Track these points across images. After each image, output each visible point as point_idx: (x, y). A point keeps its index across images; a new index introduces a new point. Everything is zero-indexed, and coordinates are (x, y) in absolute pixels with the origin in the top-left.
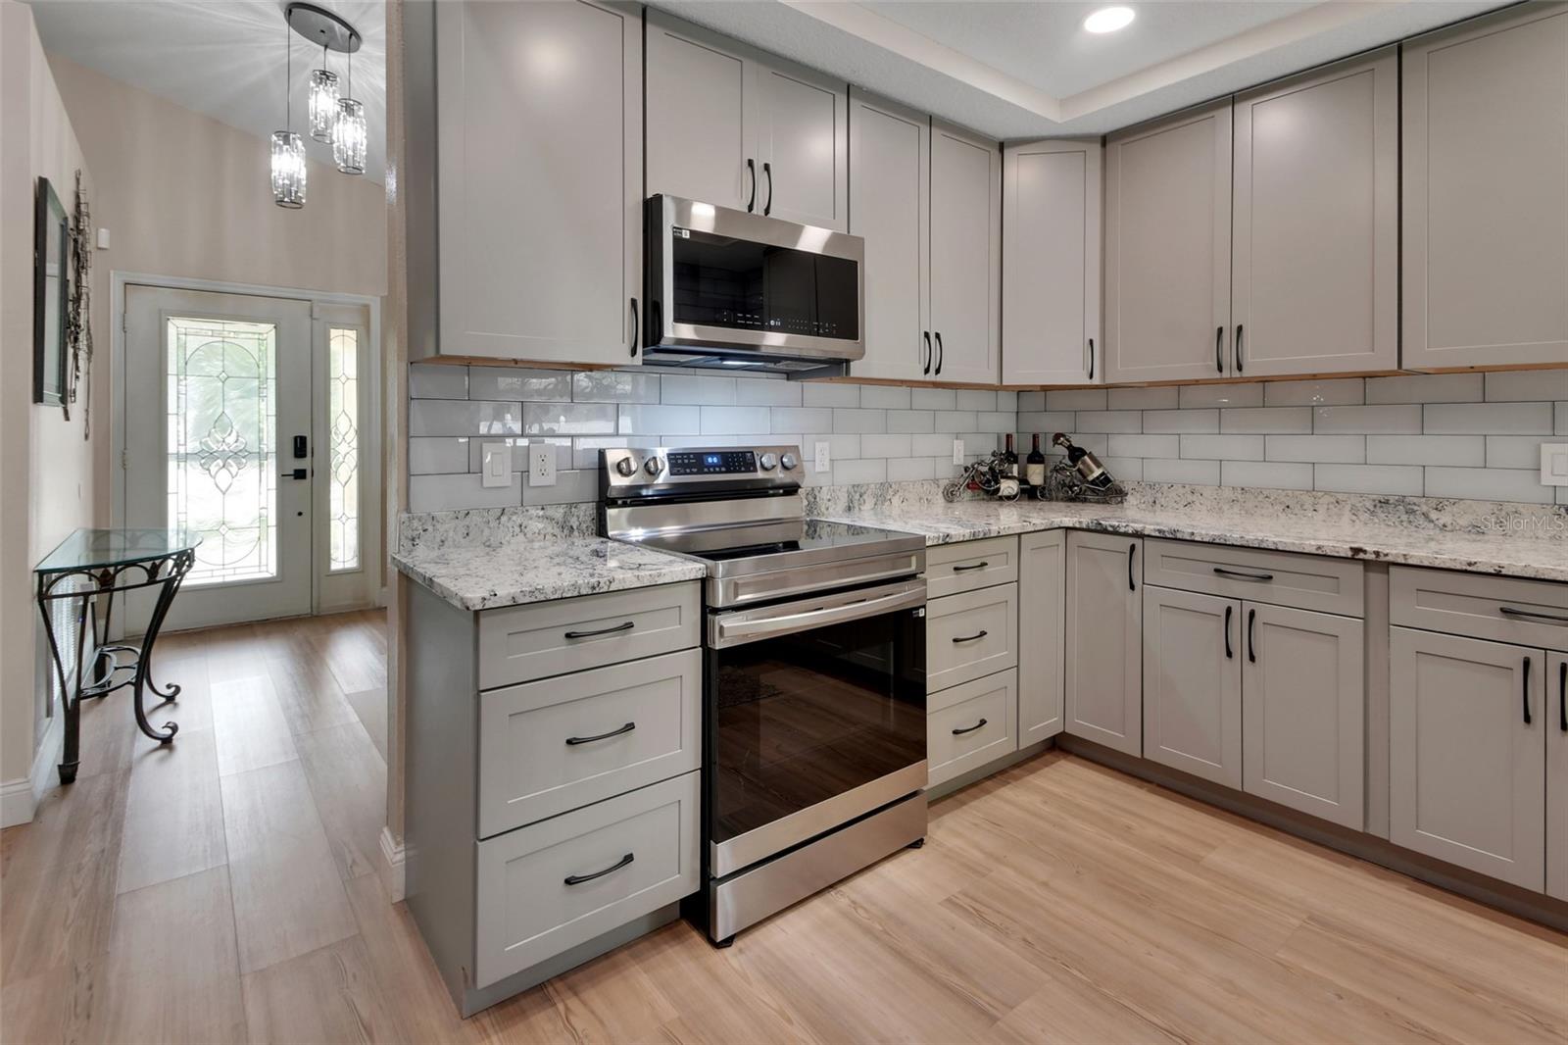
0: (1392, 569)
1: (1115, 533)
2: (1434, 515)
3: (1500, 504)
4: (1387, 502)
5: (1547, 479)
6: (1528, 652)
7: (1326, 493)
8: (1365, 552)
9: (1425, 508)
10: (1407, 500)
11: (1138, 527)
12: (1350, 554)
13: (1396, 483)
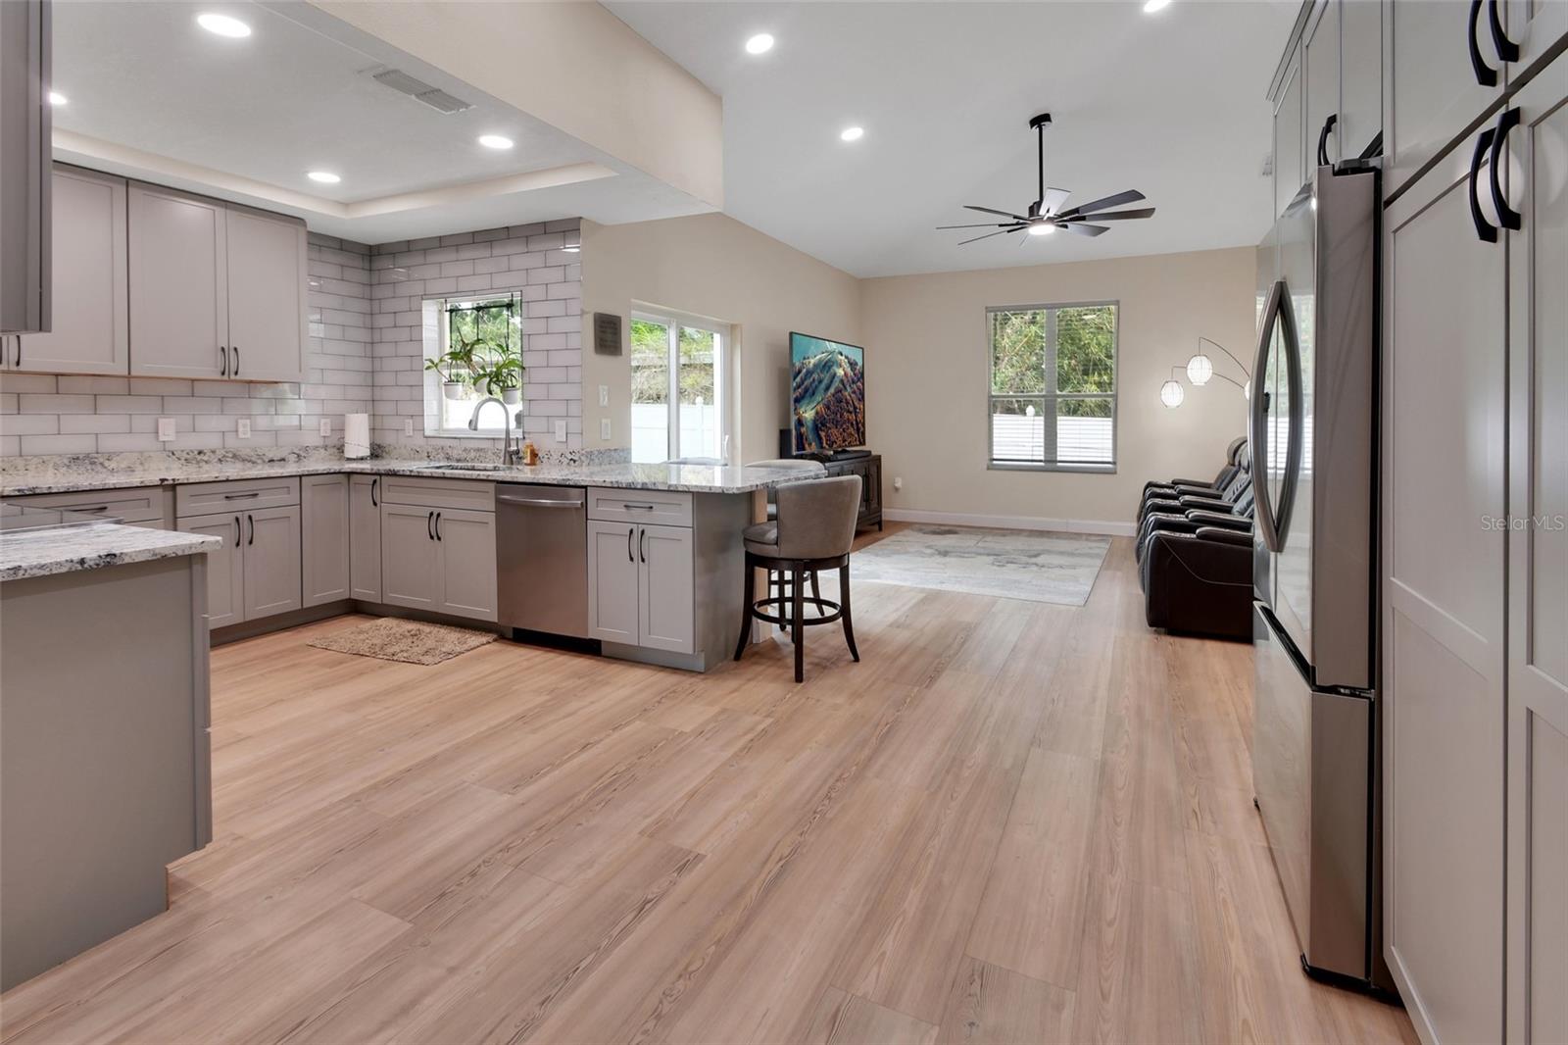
0: (178, 488)
2: (106, 463)
3: (141, 453)
4: (78, 458)
5: (162, 438)
6: (235, 514)
7: (35, 456)
8: (167, 480)
9: (101, 460)
10: (89, 456)
12: (159, 483)
13: (83, 445)
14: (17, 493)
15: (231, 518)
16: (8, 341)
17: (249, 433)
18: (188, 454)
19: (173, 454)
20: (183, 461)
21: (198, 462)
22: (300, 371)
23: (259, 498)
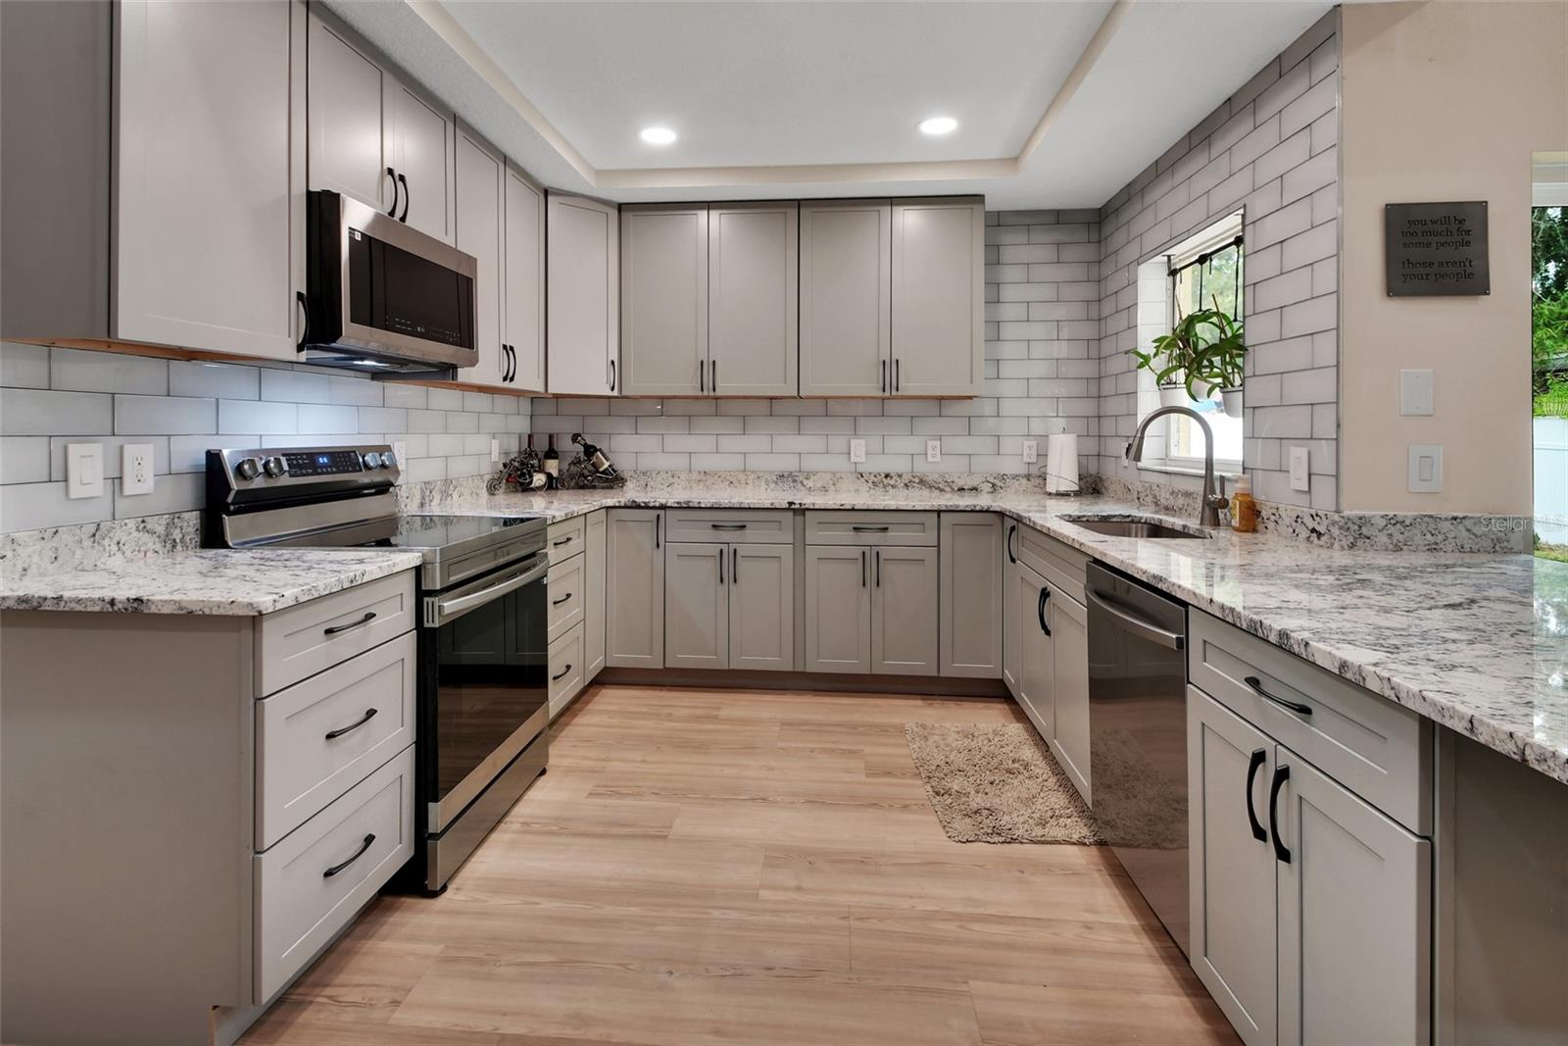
0: (807, 513)
1: (647, 507)
2: (805, 482)
3: (835, 474)
4: (783, 476)
5: (853, 459)
6: (862, 549)
7: (752, 472)
8: (795, 504)
9: (801, 479)
10: (794, 474)
11: (663, 501)
12: (787, 506)
13: (788, 464)
15: (856, 552)
16: (707, 369)
17: (939, 456)
18: (875, 476)
19: (862, 476)
20: (870, 484)
21: (885, 487)
22: (972, 383)
23: (890, 534)
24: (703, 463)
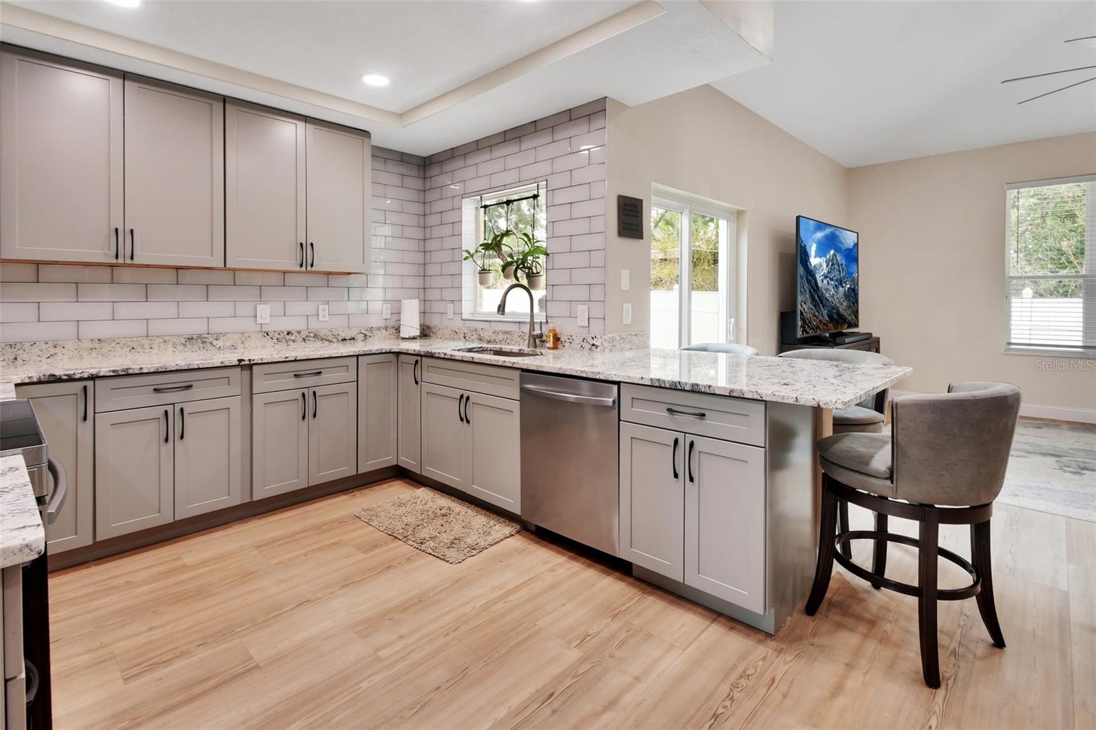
1: (71, 379)
2: (215, 343)
3: (243, 333)
4: (192, 338)
5: (259, 321)
6: (302, 390)
7: (158, 337)
8: (244, 360)
9: (211, 340)
10: (202, 336)
12: (237, 363)
13: (197, 328)
14: (112, 374)
15: (298, 394)
16: (122, 236)
17: (328, 316)
18: (279, 334)
19: (268, 334)
20: (275, 341)
21: (287, 342)
22: (364, 263)
23: (322, 376)
24: (89, 331)
